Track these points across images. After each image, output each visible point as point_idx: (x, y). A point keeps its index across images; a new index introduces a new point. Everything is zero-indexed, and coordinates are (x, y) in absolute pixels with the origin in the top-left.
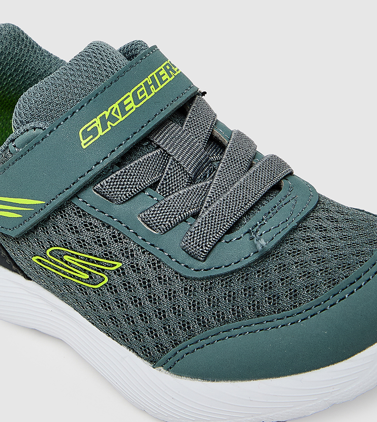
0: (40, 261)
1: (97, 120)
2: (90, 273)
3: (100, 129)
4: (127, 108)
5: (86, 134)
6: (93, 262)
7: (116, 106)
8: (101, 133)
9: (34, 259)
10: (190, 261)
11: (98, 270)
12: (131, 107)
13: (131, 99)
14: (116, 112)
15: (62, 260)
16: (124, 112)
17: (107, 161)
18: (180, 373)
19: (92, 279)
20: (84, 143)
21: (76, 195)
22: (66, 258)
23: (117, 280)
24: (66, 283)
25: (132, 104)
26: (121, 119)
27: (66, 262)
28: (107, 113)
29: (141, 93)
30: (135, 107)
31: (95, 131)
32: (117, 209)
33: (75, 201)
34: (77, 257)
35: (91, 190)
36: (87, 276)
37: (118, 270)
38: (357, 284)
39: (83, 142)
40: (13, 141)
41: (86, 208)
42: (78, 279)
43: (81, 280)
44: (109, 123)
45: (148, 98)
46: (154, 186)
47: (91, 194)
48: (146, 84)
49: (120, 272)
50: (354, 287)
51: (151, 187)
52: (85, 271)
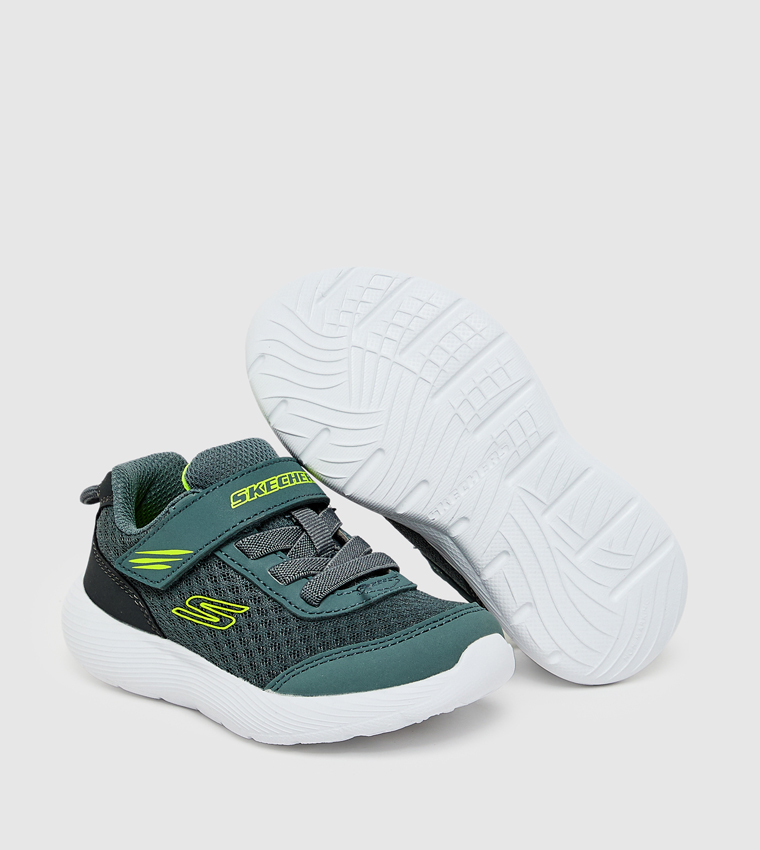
0: (178, 611)
1: (247, 490)
2: (221, 617)
3: (248, 497)
4: (272, 487)
5: (236, 498)
6: (225, 606)
7: (263, 483)
8: (248, 499)
9: (174, 611)
10: (307, 607)
11: (228, 614)
12: (276, 487)
13: (276, 481)
14: (263, 487)
15: (198, 607)
16: (269, 489)
17: (250, 521)
18: (285, 692)
19: (223, 621)
20: (234, 505)
21: (219, 548)
22: (202, 605)
23: (243, 621)
24: (199, 629)
25: (277, 485)
26: (266, 493)
27: (202, 609)
28: (255, 487)
29: (286, 480)
30: (279, 488)
31: (243, 497)
32: (251, 564)
33: (218, 554)
34: (212, 603)
35: (233, 545)
36: (218, 620)
37: (245, 613)
38: (440, 622)
39: (233, 503)
40: (173, 505)
41: (227, 561)
42: (210, 623)
43: (213, 623)
44: (256, 494)
45: (290, 485)
46: (286, 551)
47: (232, 549)
48: (290, 476)
49: (248, 615)
50: (436, 624)
51: (283, 551)
52: (216, 615)
